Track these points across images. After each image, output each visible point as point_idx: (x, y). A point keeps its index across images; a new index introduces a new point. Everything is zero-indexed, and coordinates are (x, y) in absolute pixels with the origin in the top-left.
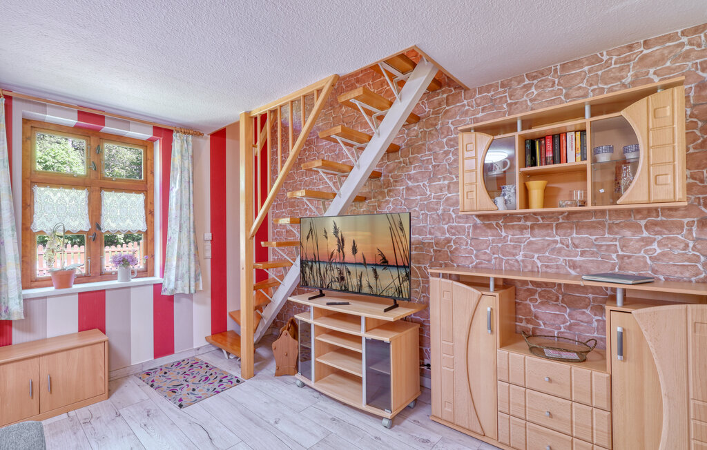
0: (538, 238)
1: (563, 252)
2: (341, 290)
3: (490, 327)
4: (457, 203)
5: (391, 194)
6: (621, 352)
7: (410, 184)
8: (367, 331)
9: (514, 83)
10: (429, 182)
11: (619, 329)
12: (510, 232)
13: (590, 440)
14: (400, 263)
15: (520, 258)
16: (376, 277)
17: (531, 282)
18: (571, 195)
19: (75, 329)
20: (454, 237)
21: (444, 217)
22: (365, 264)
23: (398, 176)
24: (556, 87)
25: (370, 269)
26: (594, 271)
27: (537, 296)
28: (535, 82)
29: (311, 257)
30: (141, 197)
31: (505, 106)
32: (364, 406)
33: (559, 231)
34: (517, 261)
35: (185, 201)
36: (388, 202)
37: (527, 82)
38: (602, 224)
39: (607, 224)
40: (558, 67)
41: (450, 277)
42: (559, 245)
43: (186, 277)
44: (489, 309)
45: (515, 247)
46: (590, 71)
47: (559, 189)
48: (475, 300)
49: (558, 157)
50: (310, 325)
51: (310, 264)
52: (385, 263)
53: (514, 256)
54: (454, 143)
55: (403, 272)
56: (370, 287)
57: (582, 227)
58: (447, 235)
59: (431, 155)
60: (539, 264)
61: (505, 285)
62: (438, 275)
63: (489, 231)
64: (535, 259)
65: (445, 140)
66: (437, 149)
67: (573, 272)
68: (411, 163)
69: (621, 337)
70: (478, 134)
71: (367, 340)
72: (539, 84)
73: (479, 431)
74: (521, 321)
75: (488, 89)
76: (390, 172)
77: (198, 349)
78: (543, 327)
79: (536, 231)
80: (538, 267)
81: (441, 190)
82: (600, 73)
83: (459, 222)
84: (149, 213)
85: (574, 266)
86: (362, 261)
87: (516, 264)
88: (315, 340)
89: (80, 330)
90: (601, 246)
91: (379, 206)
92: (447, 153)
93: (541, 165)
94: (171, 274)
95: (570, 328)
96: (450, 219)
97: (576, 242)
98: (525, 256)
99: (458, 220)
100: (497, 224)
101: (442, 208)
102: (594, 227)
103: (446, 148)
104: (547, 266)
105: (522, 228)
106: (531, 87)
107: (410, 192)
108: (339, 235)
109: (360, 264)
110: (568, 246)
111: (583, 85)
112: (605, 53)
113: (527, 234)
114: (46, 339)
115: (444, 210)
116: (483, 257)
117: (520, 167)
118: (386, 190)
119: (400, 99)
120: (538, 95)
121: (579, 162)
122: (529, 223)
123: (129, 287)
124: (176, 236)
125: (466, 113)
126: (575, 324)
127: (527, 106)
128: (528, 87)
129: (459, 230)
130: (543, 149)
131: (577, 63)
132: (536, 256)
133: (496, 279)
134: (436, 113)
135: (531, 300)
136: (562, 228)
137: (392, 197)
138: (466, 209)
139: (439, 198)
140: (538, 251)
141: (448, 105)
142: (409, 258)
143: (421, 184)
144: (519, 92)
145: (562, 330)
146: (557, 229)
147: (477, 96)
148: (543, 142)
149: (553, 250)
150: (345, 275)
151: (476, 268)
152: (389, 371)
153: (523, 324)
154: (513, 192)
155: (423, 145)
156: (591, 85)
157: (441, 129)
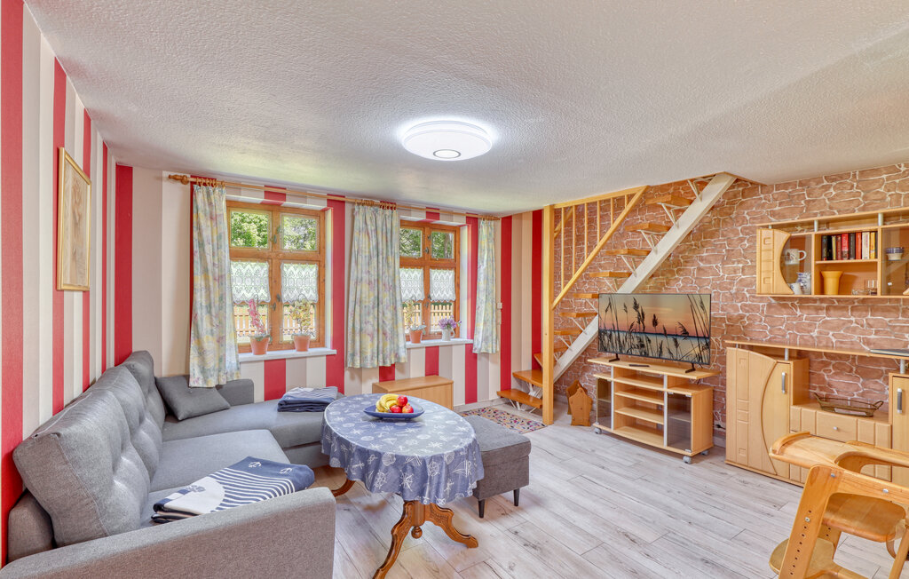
0: (833, 318)
1: (858, 331)
2: (641, 355)
3: (785, 388)
4: (752, 283)
5: (681, 273)
6: (900, 407)
7: (702, 264)
8: (668, 388)
9: (813, 185)
10: (723, 264)
11: (899, 390)
12: (806, 312)
13: (872, 474)
14: (701, 334)
15: (815, 334)
16: (677, 345)
17: (825, 353)
18: (865, 283)
19: (423, 374)
20: (747, 314)
21: (738, 296)
22: (665, 334)
23: (689, 258)
24: (855, 190)
25: (670, 340)
26: (887, 347)
27: (831, 368)
28: (834, 184)
29: (609, 327)
30: (452, 272)
31: (803, 202)
32: (665, 446)
33: (855, 313)
34: (811, 336)
35: (490, 277)
36: (678, 280)
37: (825, 183)
38: (897, 309)
39: (901, 308)
40: (857, 173)
41: (743, 347)
42: (854, 325)
43: (490, 338)
44: (783, 374)
45: (810, 325)
46: (888, 179)
47: (855, 277)
48: (770, 367)
49: (854, 252)
50: (610, 382)
51: (609, 332)
52: (686, 334)
53: (809, 332)
54: (751, 232)
55: (703, 342)
56: (670, 353)
57: (877, 310)
58: (741, 312)
59: (724, 240)
60: (834, 340)
61: (799, 356)
62: (734, 346)
63: (783, 309)
64: (830, 336)
65: (740, 228)
66: (731, 236)
67: (867, 348)
68: (703, 246)
69: (901, 396)
70: (777, 232)
71: (669, 395)
72: (838, 186)
73: (772, 471)
74: (815, 388)
75: (786, 186)
76: (680, 253)
77: (492, 401)
78: (836, 393)
79: (832, 312)
80: (832, 342)
81: (735, 272)
82: (897, 181)
83: (753, 301)
84: (457, 285)
85: (868, 343)
86: (663, 332)
87: (811, 339)
88: (615, 395)
89: (426, 375)
90: (895, 327)
91: (667, 283)
92: (742, 240)
93: (837, 259)
94: (479, 336)
95: (862, 395)
96: (744, 298)
97: (871, 322)
98: (820, 333)
99: (752, 299)
100: (792, 305)
101: (735, 288)
102: (889, 311)
103: (741, 235)
104: (841, 342)
105: (818, 309)
106: (830, 188)
107: (701, 272)
108: (640, 310)
109: (660, 334)
110: (862, 326)
111: (882, 190)
112: (903, 165)
113: (823, 314)
114: (409, 379)
115: (737, 290)
116: (778, 332)
117: (815, 260)
118: (675, 269)
119: (701, 199)
120: (836, 195)
121: (873, 260)
122: (825, 305)
123: (451, 345)
124: (483, 305)
125: (763, 206)
126: (868, 392)
127: (825, 204)
128: (827, 188)
129: (753, 308)
130: (839, 244)
131: (876, 171)
132: (831, 333)
133: (790, 350)
134: (733, 203)
135: (824, 371)
136: (857, 310)
137: (682, 275)
138: (763, 292)
139: (733, 279)
140: (832, 329)
141: (743, 197)
142: (709, 332)
143: (714, 266)
144: (817, 192)
145: (855, 396)
146: (852, 310)
147: (775, 192)
148: (839, 238)
149: (848, 328)
150: (645, 342)
151: (770, 341)
152: (690, 420)
153: (817, 391)
154: (809, 279)
155: (717, 231)
156: (889, 191)
157: (736, 217)
